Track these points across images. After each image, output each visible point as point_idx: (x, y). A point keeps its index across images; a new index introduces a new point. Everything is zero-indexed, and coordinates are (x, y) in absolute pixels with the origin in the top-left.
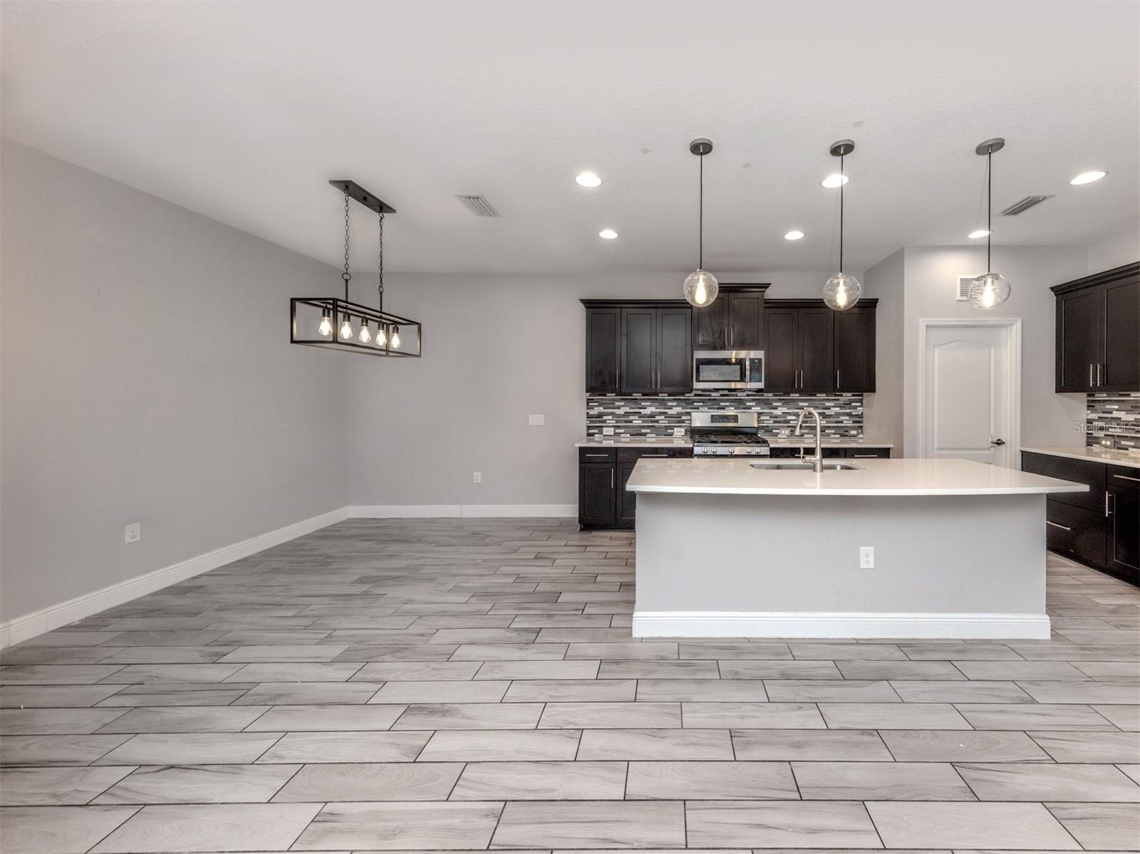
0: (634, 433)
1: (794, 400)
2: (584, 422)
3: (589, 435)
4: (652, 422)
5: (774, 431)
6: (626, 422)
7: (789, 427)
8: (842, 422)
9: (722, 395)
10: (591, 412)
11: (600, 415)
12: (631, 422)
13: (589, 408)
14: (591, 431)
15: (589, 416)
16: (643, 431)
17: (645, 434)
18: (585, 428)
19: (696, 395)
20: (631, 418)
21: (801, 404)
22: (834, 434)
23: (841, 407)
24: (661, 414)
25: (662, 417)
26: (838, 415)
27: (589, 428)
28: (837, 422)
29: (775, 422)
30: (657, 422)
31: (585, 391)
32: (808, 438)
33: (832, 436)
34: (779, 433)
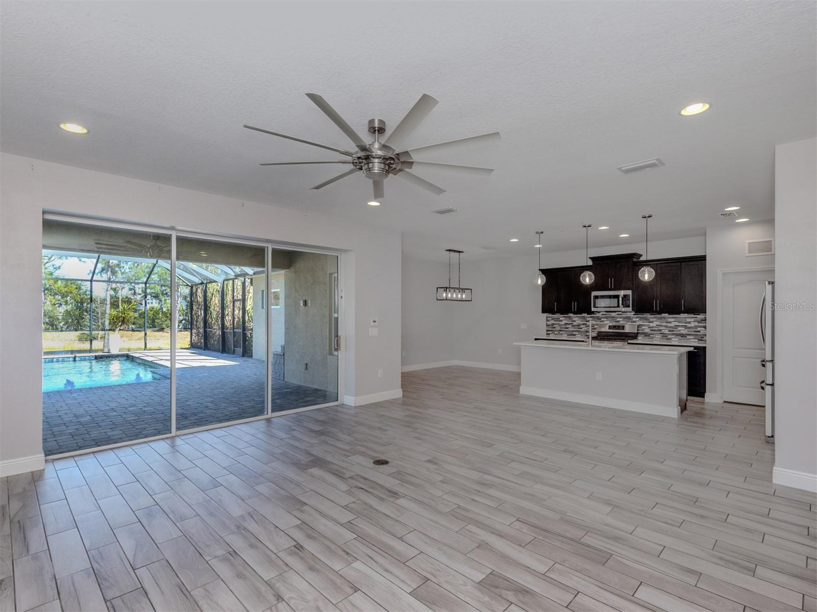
0: (570, 334)
1: (664, 318)
2: (545, 328)
3: (547, 334)
4: (579, 328)
5: (651, 336)
6: (565, 328)
7: (661, 333)
8: (699, 332)
9: (618, 314)
10: (548, 323)
11: (553, 324)
12: (568, 328)
13: (547, 321)
14: (548, 332)
15: (547, 325)
16: (574, 333)
17: (575, 335)
18: (546, 331)
19: (603, 314)
20: (568, 326)
21: (669, 320)
22: (693, 339)
23: (699, 322)
24: (583, 324)
25: (584, 326)
26: (696, 327)
27: (547, 331)
28: (695, 332)
29: (651, 330)
30: (581, 328)
31: (541, 312)
32: (674, 341)
33: (692, 340)
34: (654, 337)
